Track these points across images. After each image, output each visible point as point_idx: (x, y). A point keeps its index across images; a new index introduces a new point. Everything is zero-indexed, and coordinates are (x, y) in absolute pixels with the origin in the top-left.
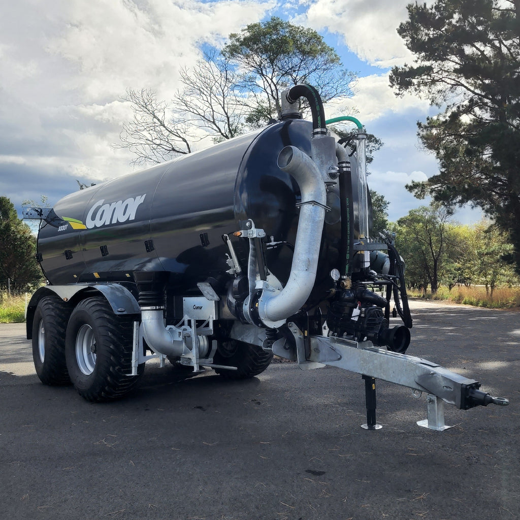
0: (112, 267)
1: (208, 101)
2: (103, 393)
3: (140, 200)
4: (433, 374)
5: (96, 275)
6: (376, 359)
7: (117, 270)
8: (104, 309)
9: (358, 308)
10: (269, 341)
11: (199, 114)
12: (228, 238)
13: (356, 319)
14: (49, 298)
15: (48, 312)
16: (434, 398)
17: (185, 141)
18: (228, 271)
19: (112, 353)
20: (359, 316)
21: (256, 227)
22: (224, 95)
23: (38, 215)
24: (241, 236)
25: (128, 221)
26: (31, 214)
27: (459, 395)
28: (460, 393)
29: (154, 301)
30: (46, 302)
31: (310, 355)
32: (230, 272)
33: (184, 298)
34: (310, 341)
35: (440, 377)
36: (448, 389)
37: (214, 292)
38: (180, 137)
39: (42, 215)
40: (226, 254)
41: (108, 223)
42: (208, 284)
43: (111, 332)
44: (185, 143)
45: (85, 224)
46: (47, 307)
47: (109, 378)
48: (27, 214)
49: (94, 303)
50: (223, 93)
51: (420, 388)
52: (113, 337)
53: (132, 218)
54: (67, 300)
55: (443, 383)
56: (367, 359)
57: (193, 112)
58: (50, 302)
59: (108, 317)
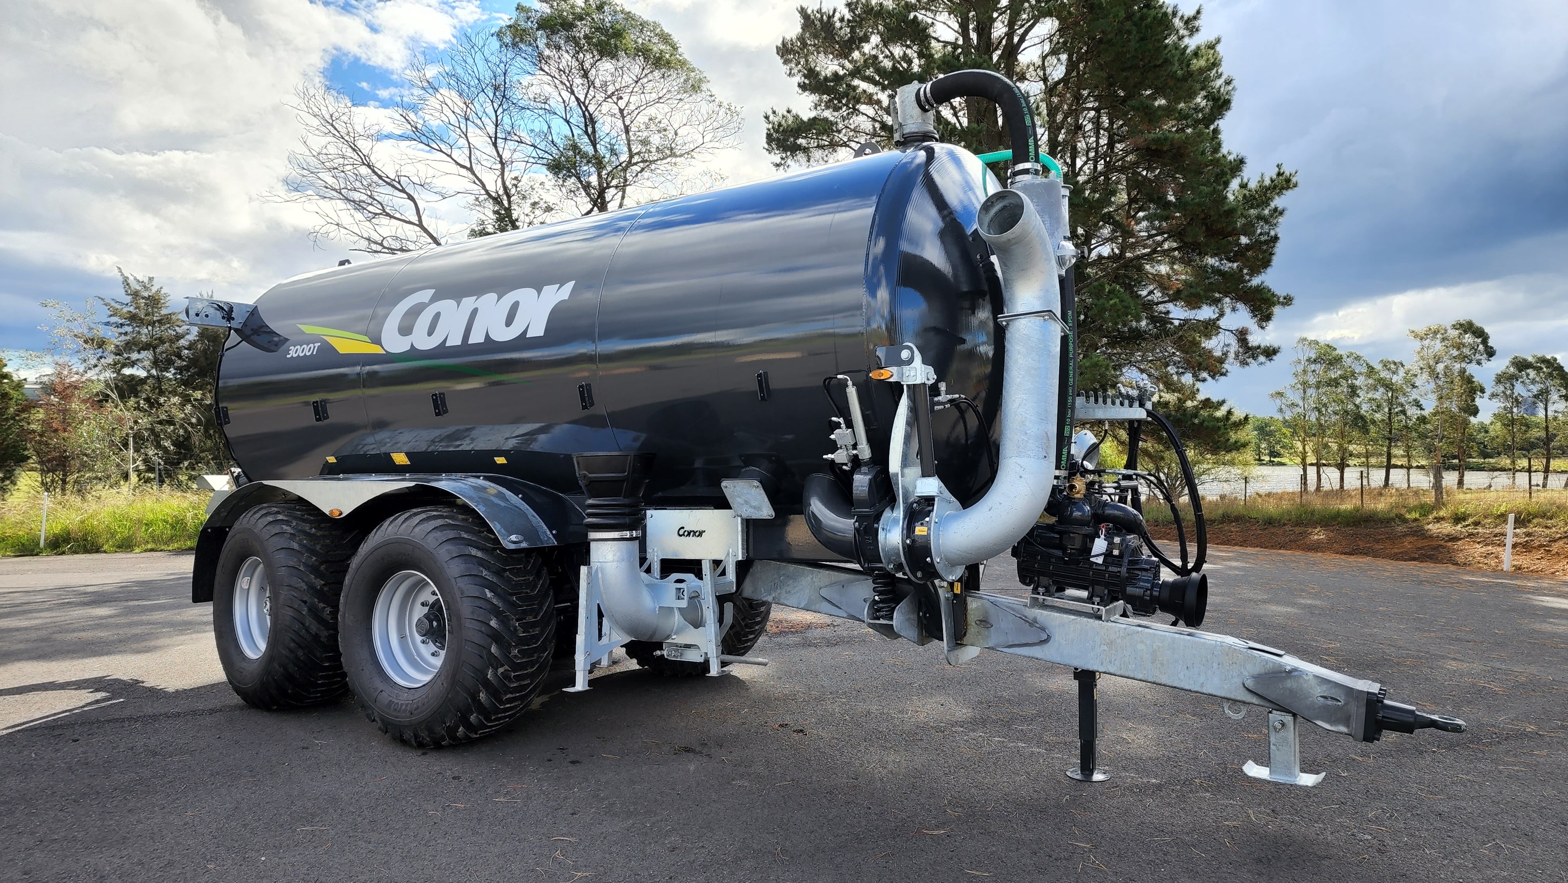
0: (433, 441)
1: (459, 128)
2: (461, 729)
3: (565, 292)
4: (1290, 672)
5: (400, 459)
6: (1142, 642)
7: (451, 449)
8: (466, 536)
9: (1102, 537)
10: (881, 605)
11: (441, 151)
12: (850, 383)
13: (1100, 560)
14: (276, 509)
15: (282, 542)
16: (1288, 719)
17: (411, 198)
18: (830, 456)
19: (495, 636)
20: (1108, 555)
21: (925, 362)
22: (497, 120)
23: (223, 318)
24: (891, 380)
25: (523, 342)
26: (207, 316)
27: (1359, 712)
28: (1363, 710)
29: (627, 520)
30: (270, 518)
31: (965, 634)
32: (840, 457)
33: (649, 513)
34: (965, 604)
35: (1311, 677)
36: (1330, 702)
37: (766, 499)
38: (403, 191)
39: (233, 319)
40: (834, 419)
41: (455, 341)
42: (756, 483)
43: (491, 591)
44: (412, 203)
45: (377, 341)
46: (276, 529)
47: (482, 696)
48: (197, 315)
49: (440, 522)
50: (497, 116)
51: (1255, 700)
52: (495, 601)
53: (537, 330)
54: (341, 514)
55: (1318, 691)
56: (1119, 641)
57: (428, 145)
58: (280, 517)
59: (479, 554)
